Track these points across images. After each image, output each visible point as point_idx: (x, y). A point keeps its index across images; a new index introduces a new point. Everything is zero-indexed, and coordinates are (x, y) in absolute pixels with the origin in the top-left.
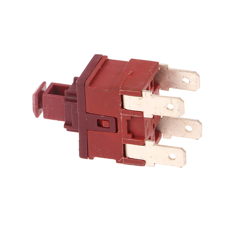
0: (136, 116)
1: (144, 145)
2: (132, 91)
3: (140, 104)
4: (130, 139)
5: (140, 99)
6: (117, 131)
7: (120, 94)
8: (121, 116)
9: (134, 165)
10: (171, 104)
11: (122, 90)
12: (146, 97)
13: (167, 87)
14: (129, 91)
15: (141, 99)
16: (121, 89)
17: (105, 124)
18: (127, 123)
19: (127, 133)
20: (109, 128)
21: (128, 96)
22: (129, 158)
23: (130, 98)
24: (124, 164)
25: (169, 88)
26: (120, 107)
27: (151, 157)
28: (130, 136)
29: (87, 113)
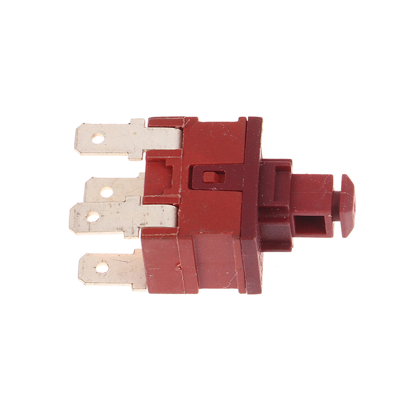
0: (154, 196)
2: (157, 235)
3: (145, 215)
4: (169, 157)
5: (144, 224)
6: (191, 168)
7: (178, 227)
8: (181, 194)
9: (166, 117)
10: (90, 223)
11: (174, 234)
12: (133, 228)
15: (141, 225)
16: (176, 236)
17: (209, 177)
18: (171, 183)
19: (174, 166)
20: (204, 172)
21: (164, 226)
22: (174, 127)
23: (161, 224)
24: (183, 117)
26: (180, 207)
27: (135, 134)
28: (168, 163)
29: (242, 191)
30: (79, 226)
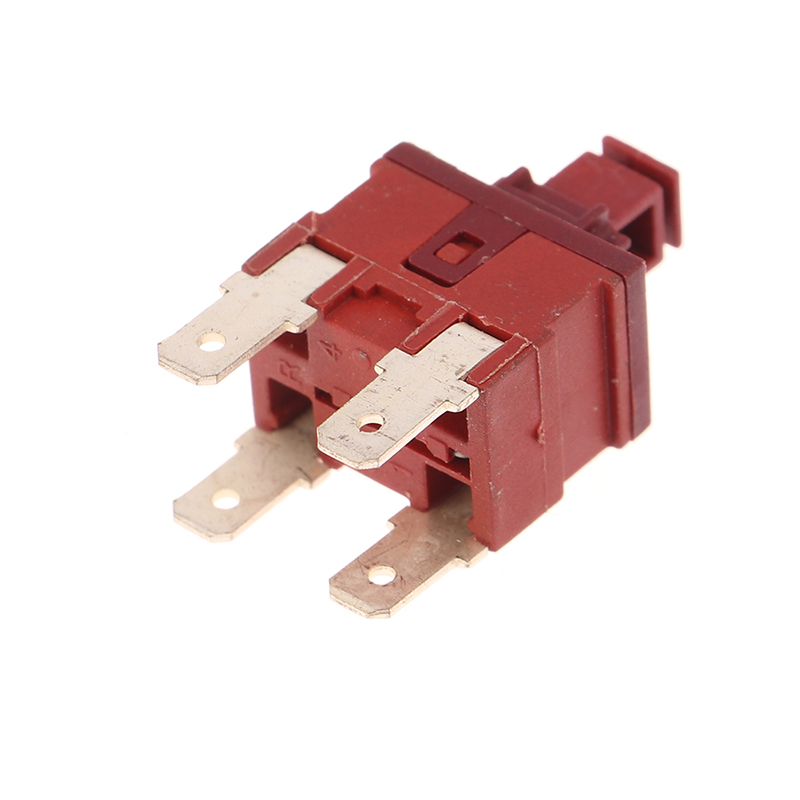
0: (417, 332)
1: (309, 301)
3: (443, 361)
4: (356, 278)
5: (461, 370)
6: (407, 265)
7: (517, 335)
8: (448, 300)
11: (524, 345)
12: (452, 387)
13: (402, 524)
14: (506, 361)
15: (457, 374)
16: (530, 345)
17: (453, 253)
18: (411, 302)
19: (379, 283)
20: (435, 254)
21: (493, 350)
22: (299, 245)
23: (483, 350)
25: (395, 525)
26: (475, 314)
27: (256, 295)
28: (365, 288)
29: (528, 231)
30: (369, 448)
